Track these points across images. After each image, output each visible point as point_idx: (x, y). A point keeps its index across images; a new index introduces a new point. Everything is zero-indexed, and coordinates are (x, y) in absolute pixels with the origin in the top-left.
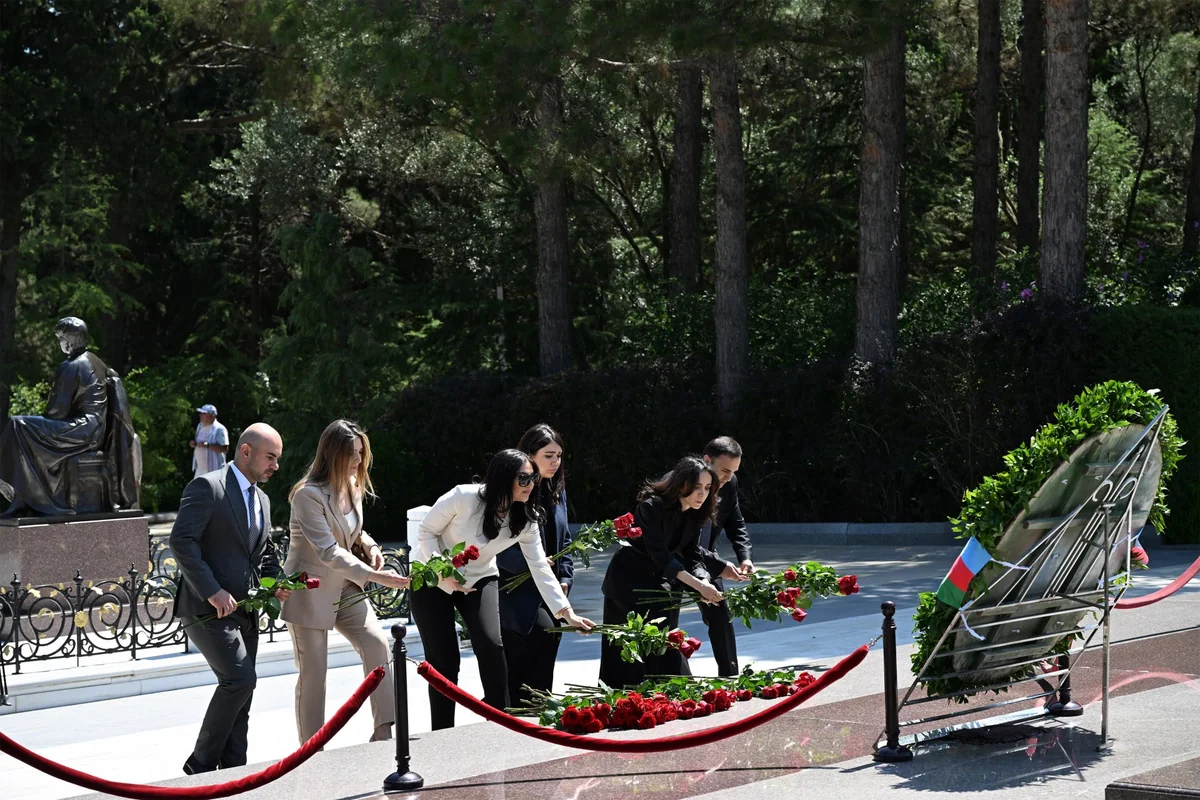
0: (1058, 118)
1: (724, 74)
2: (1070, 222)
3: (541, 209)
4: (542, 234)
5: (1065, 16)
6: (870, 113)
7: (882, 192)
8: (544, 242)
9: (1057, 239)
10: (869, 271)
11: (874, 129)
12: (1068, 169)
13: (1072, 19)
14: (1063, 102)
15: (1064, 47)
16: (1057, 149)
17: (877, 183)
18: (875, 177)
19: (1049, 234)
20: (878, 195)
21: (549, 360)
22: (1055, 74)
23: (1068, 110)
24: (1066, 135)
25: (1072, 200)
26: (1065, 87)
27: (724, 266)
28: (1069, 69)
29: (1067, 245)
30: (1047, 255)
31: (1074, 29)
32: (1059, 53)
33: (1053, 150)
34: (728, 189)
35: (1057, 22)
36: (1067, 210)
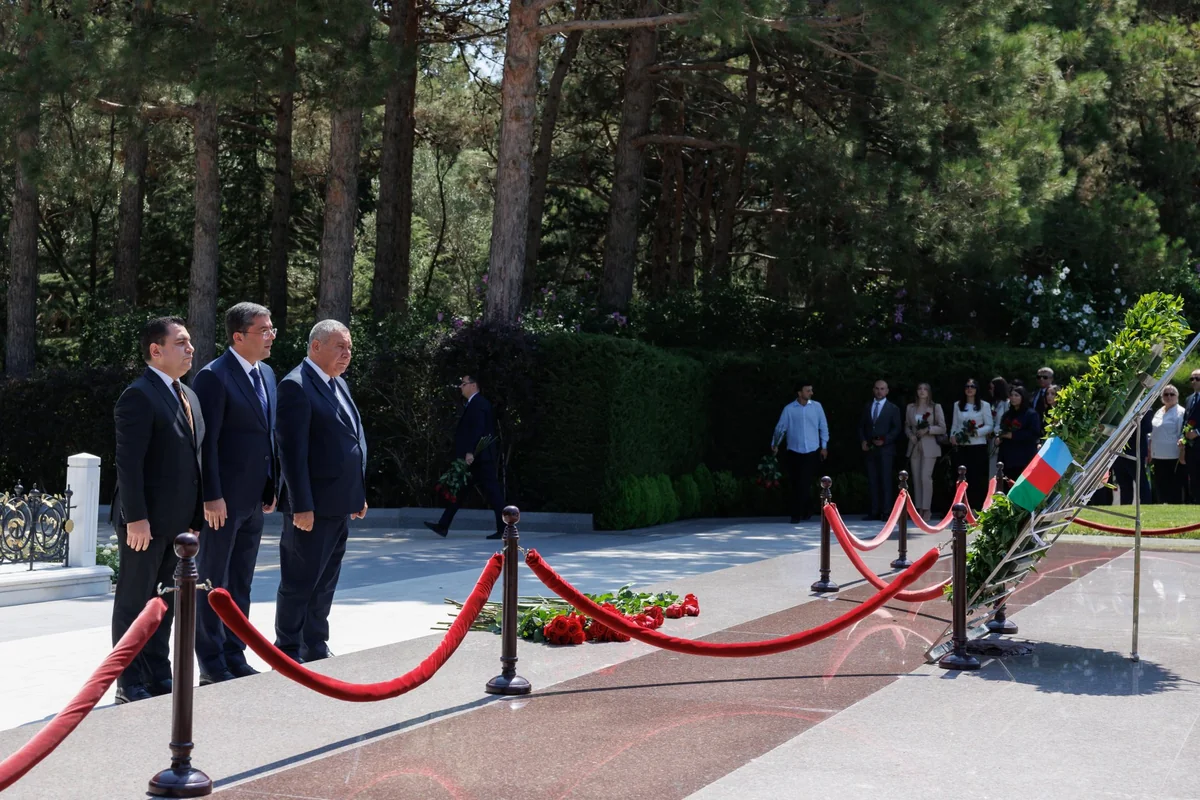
0: (509, 175)
1: (208, 122)
2: (514, 262)
3: (16, 230)
4: (16, 252)
5: (520, 93)
6: (337, 163)
7: (344, 231)
8: (17, 259)
9: (503, 276)
10: (330, 297)
11: (339, 177)
12: (515, 218)
13: (526, 96)
14: (514, 162)
15: (517, 118)
16: (507, 201)
17: (340, 223)
18: (338, 217)
19: (497, 272)
20: (340, 232)
21: (15, 362)
22: (509, 140)
23: (518, 170)
24: (515, 191)
25: (517, 244)
26: (516, 151)
27: (199, 285)
28: (521, 137)
29: (511, 281)
30: (494, 289)
31: (526, 104)
32: (514, 123)
33: (503, 202)
34: (206, 219)
35: (513, 97)
36: (512, 251)
